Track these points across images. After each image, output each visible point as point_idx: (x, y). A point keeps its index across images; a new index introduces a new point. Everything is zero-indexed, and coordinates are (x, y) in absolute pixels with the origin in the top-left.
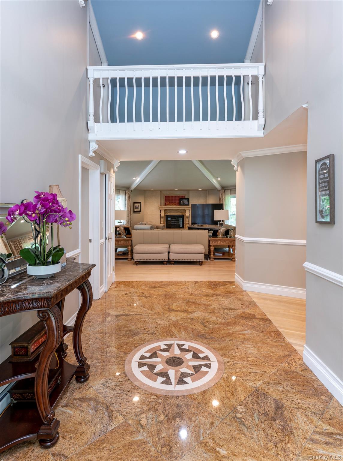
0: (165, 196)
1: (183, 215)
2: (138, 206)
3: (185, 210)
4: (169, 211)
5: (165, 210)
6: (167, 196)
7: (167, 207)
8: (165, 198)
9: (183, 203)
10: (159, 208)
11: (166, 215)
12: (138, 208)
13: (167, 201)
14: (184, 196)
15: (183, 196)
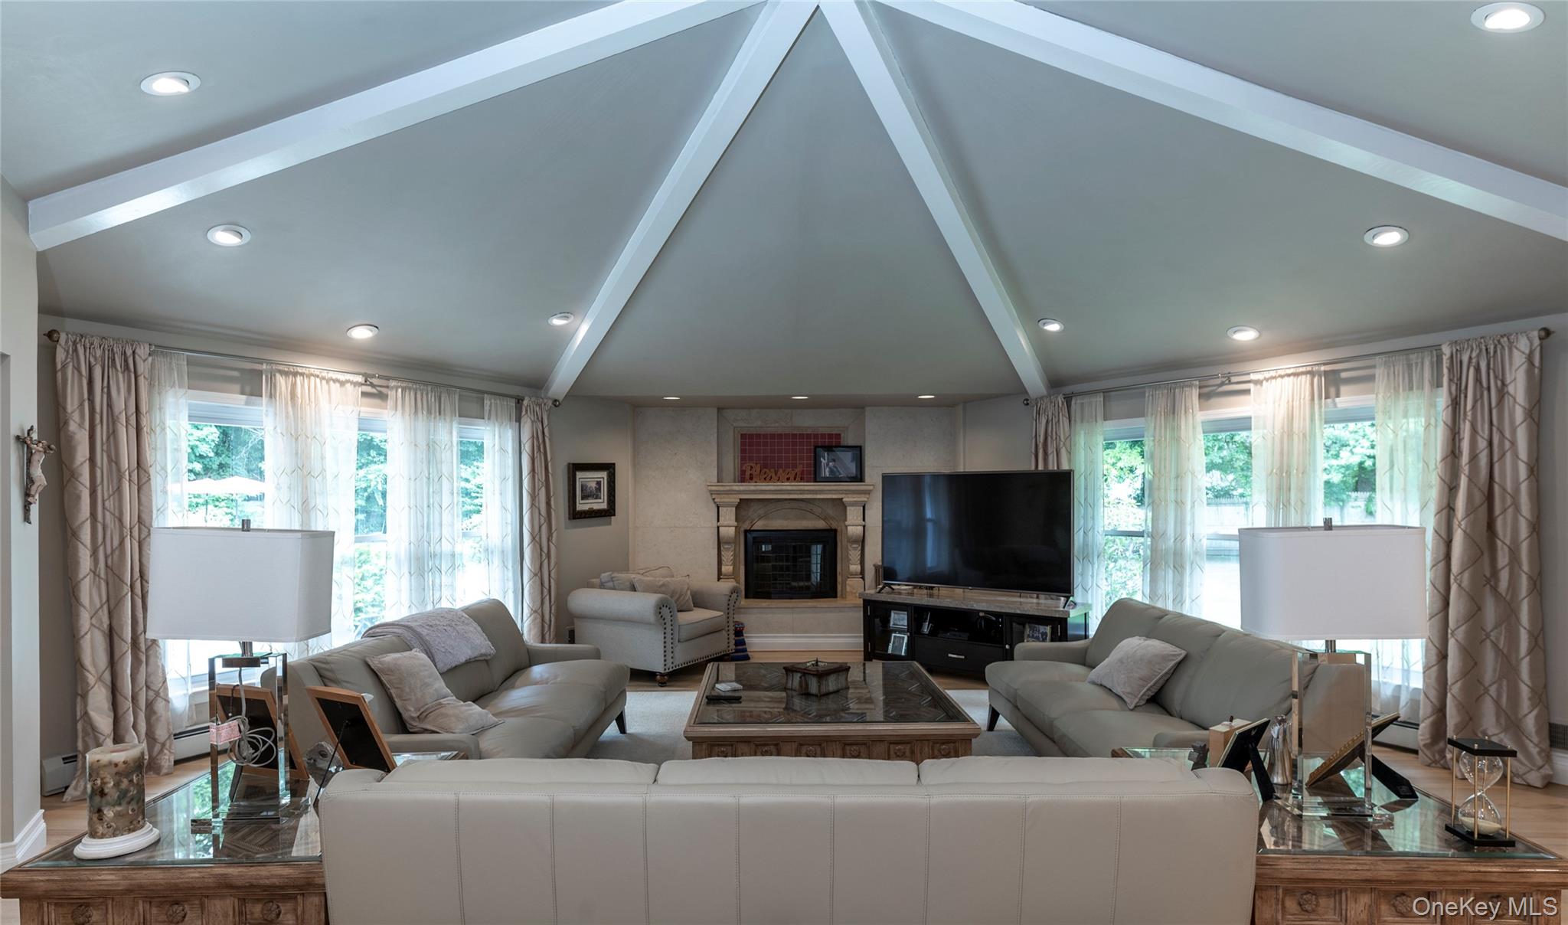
0: (743, 436)
1: (833, 532)
2: (599, 483)
3: (840, 505)
4: (761, 512)
5: (742, 506)
6: (751, 436)
7: (752, 488)
8: (743, 444)
9: (831, 471)
10: (712, 493)
11: (746, 532)
12: (598, 497)
13: (751, 459)
14: (838, 436)
15: (830, 436)
